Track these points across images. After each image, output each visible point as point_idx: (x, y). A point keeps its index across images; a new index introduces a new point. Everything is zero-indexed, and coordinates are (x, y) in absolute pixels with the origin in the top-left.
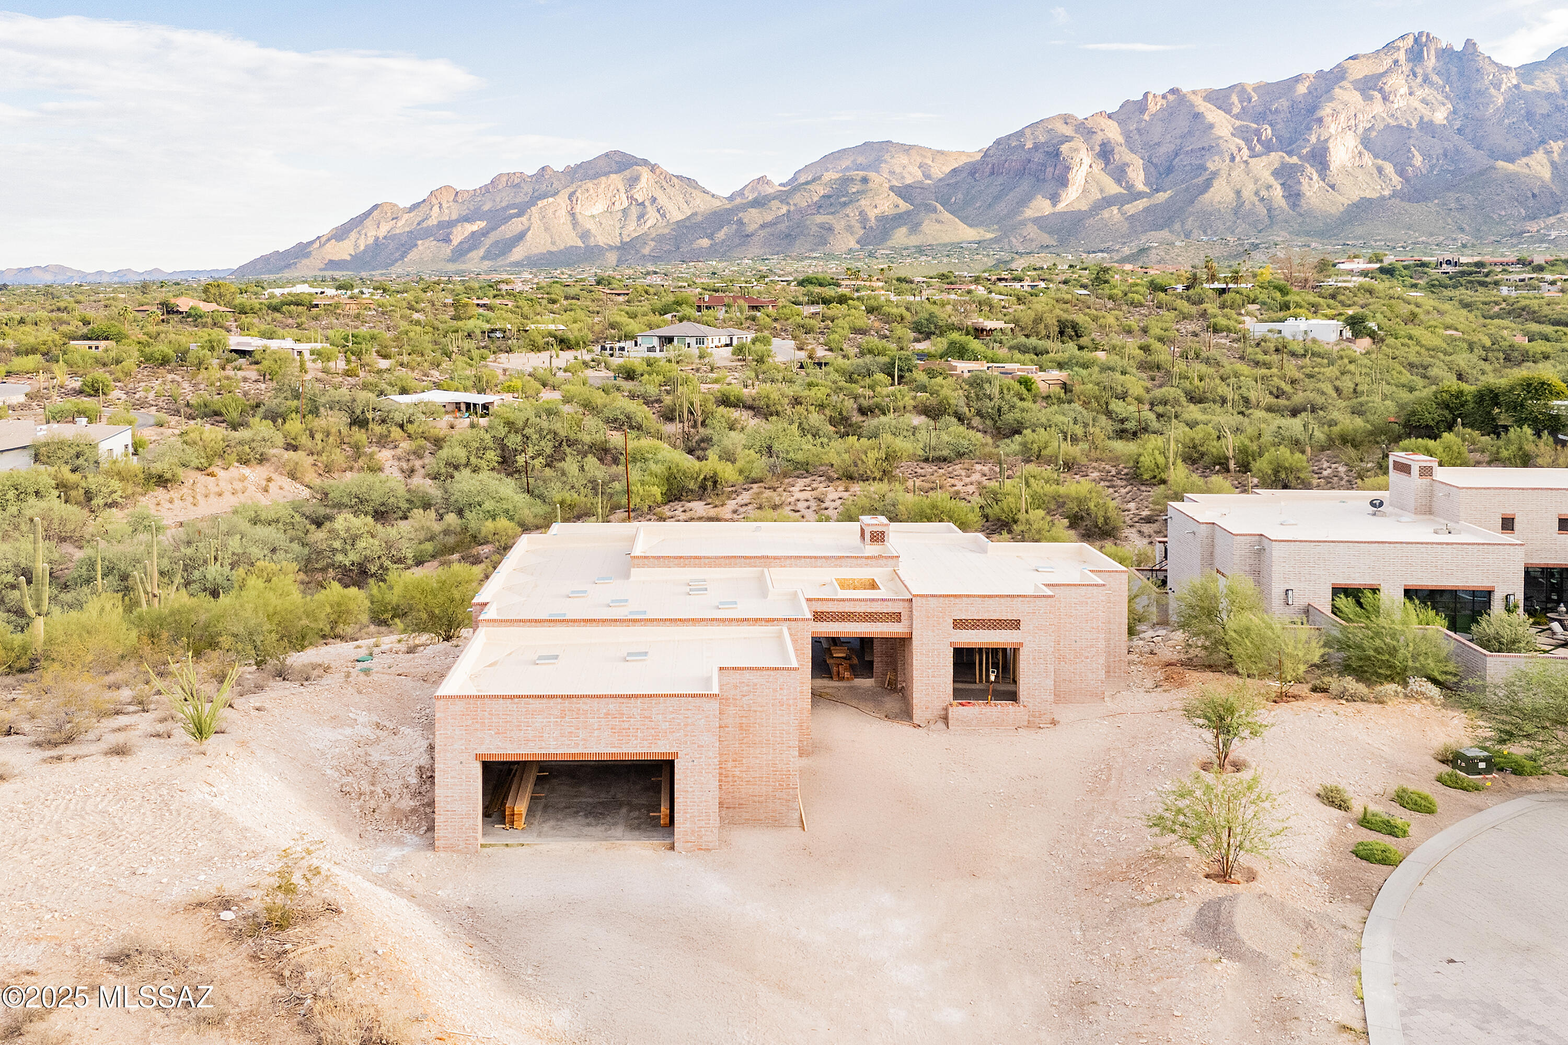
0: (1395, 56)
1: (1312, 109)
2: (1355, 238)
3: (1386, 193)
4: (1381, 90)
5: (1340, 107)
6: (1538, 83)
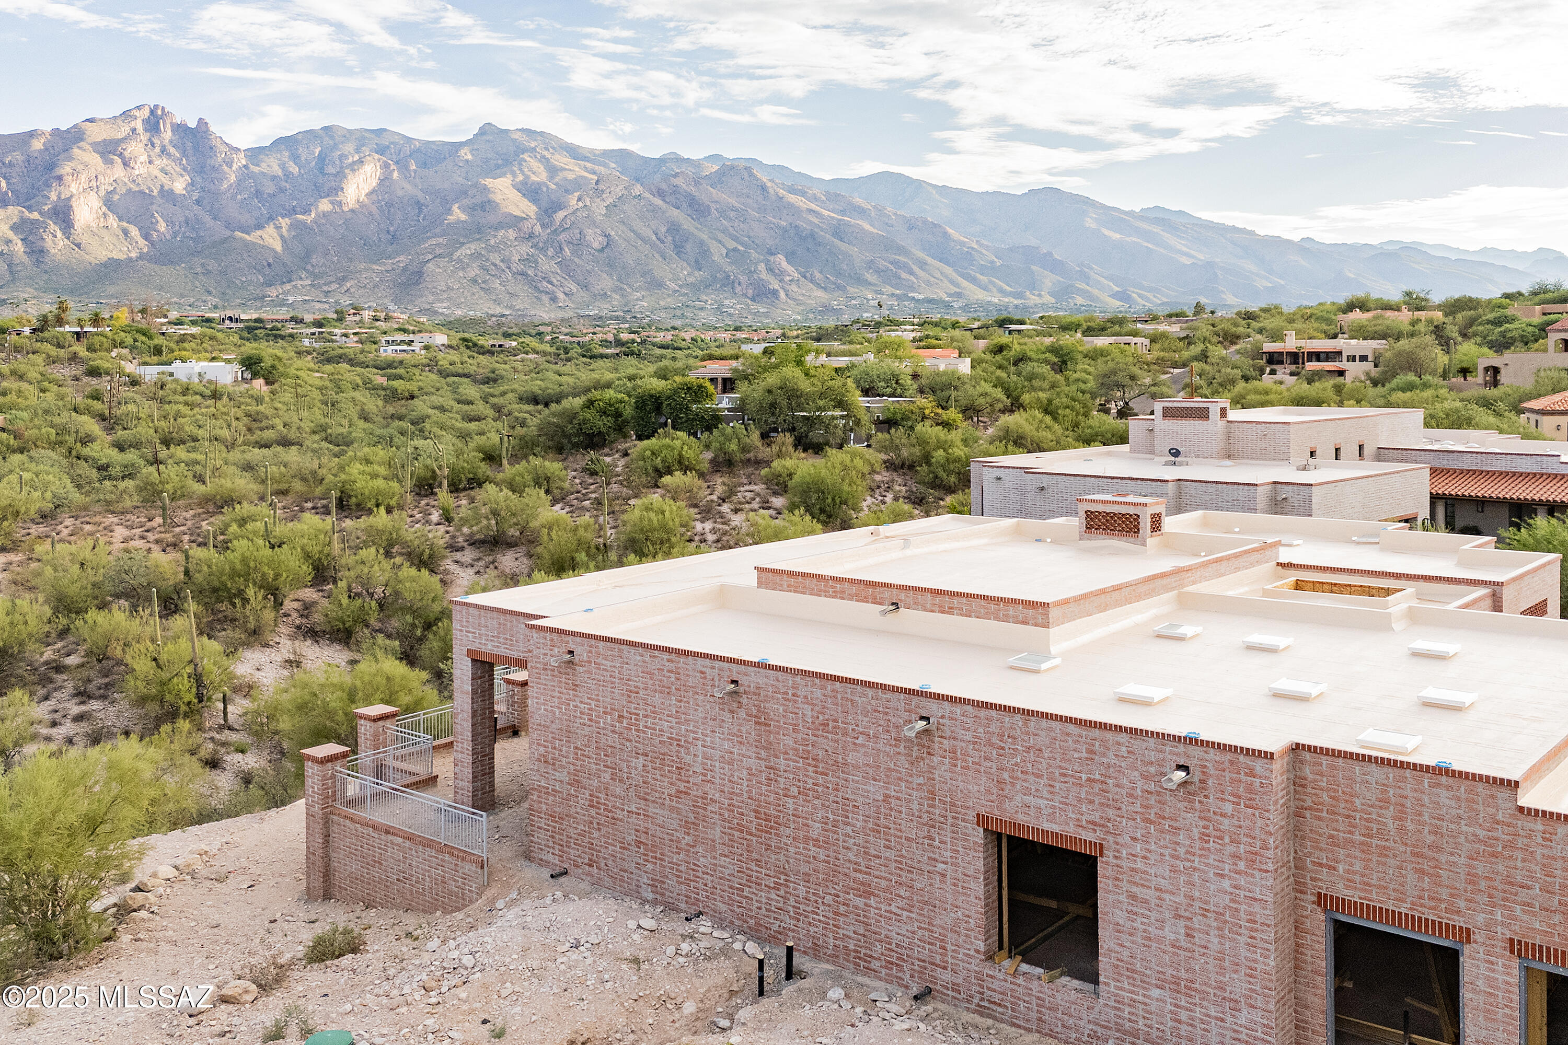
0: (133, 124)
1: (51, 167)
3: (133, 255)
4: (121, 155)
5: (80, 167)
6: (264, 165)
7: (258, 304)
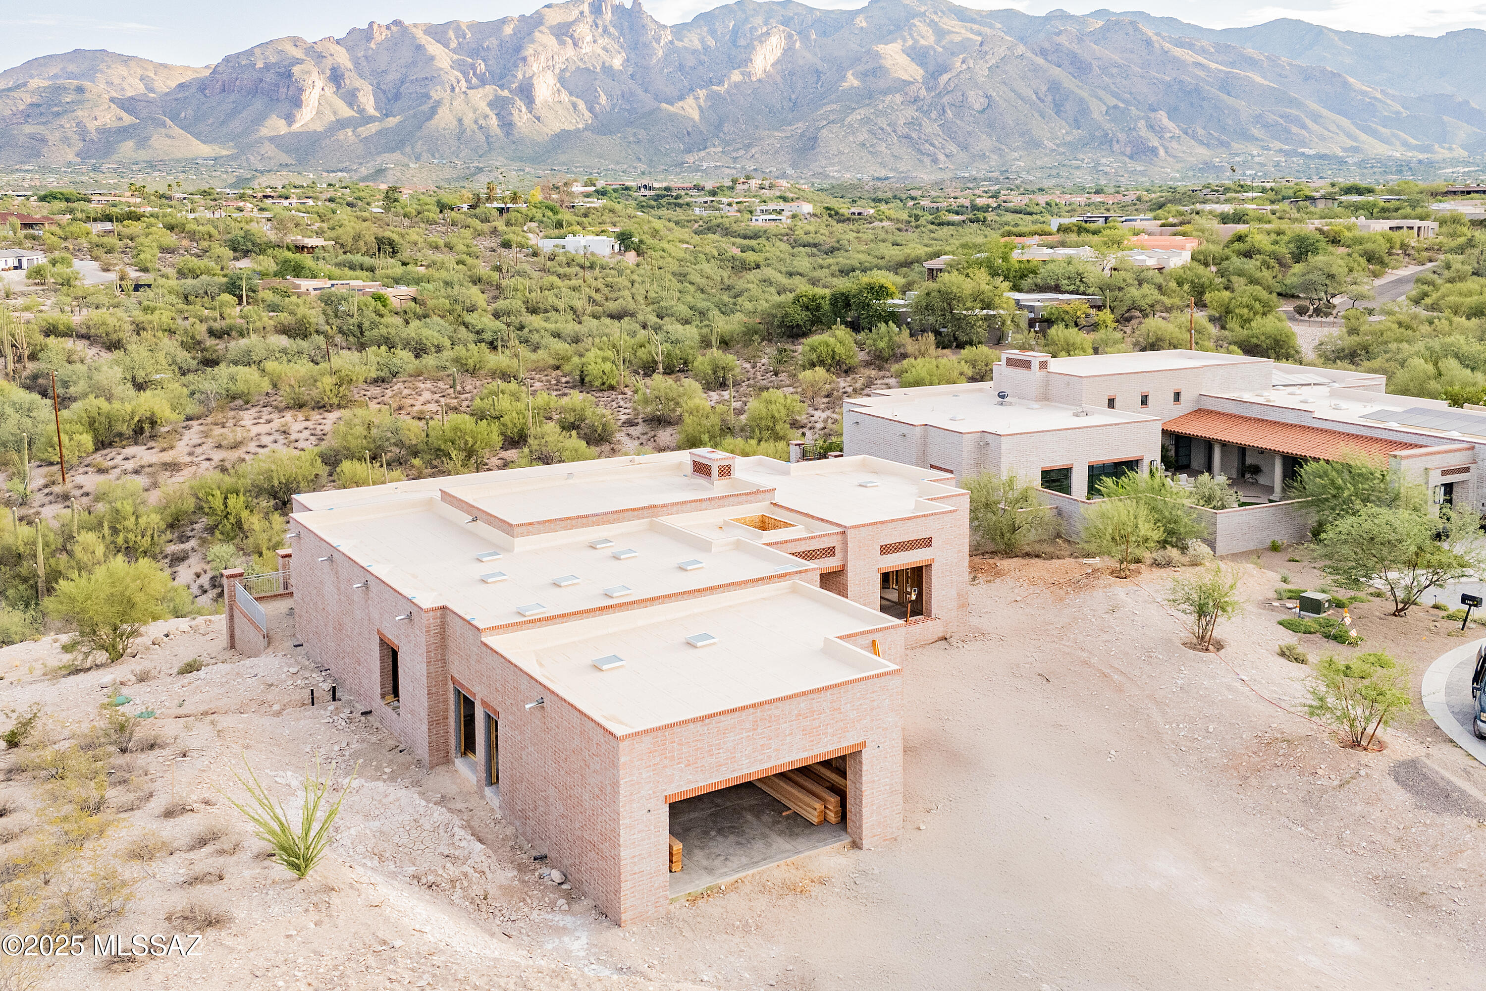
0: (581, 8)
1: (518, 49)
2: (559, 164)
3: (581, 126)
4: (571, 37)
5: (540, 49)
6: (686, 40)
7: (678, 170)
